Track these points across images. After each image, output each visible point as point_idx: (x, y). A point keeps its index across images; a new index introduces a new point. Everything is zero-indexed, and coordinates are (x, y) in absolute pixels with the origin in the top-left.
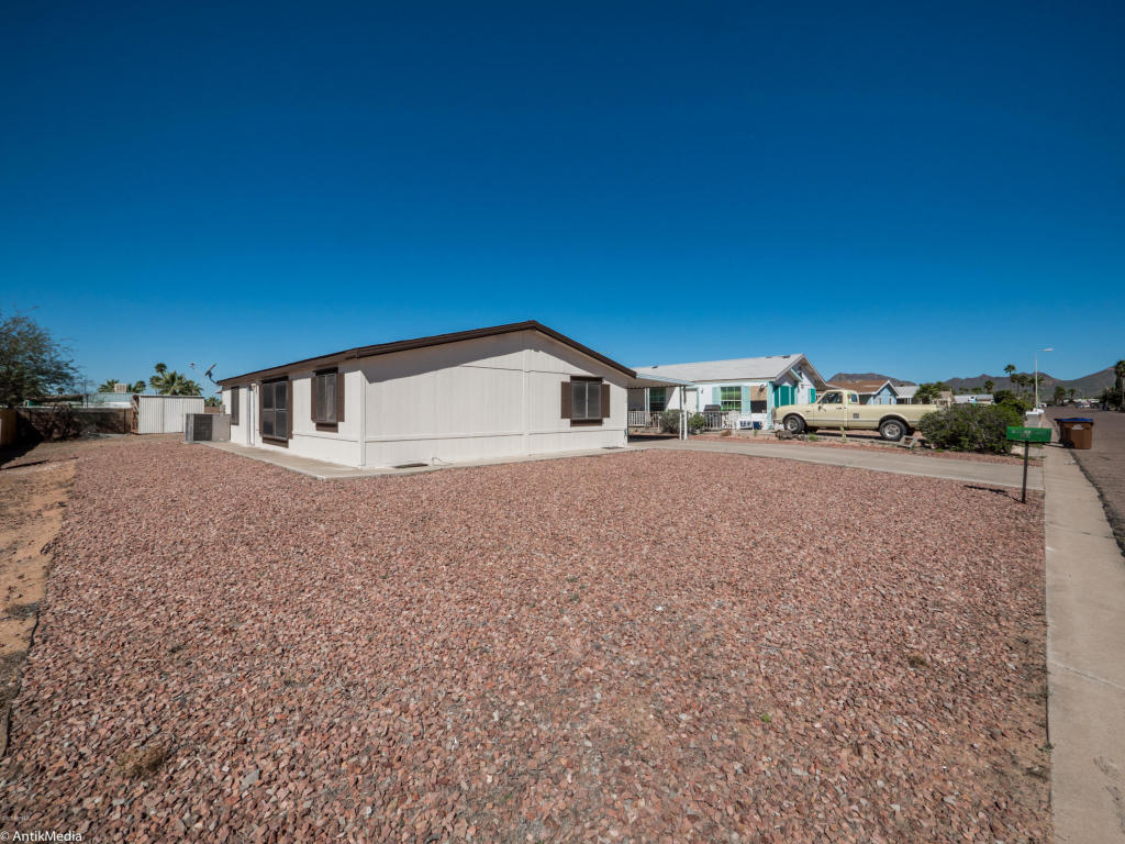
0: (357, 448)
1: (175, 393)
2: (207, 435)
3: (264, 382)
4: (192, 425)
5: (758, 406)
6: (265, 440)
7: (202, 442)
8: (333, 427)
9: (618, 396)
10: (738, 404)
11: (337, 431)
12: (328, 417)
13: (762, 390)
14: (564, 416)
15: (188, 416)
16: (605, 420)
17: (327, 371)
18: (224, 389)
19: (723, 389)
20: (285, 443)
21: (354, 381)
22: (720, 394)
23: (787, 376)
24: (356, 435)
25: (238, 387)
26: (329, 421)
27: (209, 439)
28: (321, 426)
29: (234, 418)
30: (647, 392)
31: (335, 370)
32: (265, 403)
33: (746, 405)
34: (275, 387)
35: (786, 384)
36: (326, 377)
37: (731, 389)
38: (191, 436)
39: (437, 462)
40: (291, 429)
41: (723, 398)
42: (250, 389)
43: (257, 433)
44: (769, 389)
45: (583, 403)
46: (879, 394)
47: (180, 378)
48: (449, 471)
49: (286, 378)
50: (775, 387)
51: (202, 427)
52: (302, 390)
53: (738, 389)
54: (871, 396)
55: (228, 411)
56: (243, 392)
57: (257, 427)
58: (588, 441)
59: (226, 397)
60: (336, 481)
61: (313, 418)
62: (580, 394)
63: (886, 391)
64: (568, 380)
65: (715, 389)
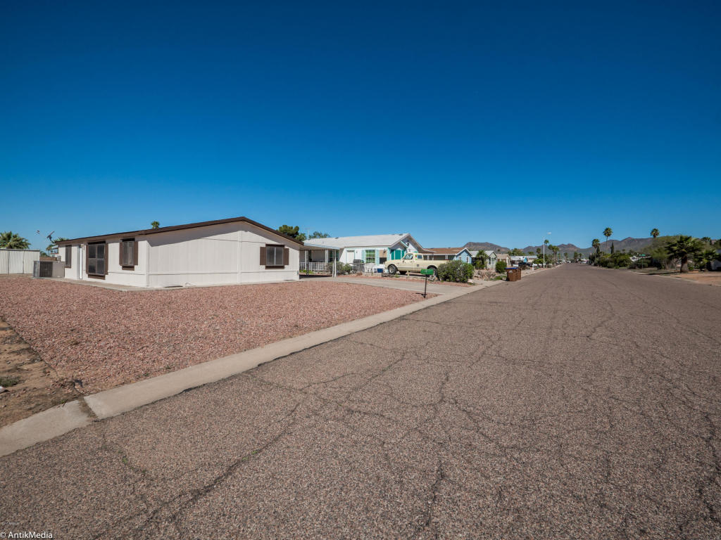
0: (144, 278)
1: (11, 247)
2: (49, 274)
3: (89, 244)
4: (38, 267)
5: (383, 260)
6: (90, 276)
7: (46, 278)
8: (132, 268)
9: (294, 255)
10: (374, 259)
11: (134, 270)
12: (129, 262)
13: (385, 252)
14: (262, 263)
15: (35, 263)
16: (286, 266)
17: (128, 240)
18: (60, 246)
19: (367, 251)
20: (103, 277)
21: (143, 245)
22: (365, 253)
23: (399, 244)
24: (144, 271)
25: (71, 246)
26: (129, 265)
27: (50, 276)
28: (125, 267)
29: (68, 263)
30: (327, 252)
31: (133, 240)
32: (90, 255)
33: (377, 260)
34: (97, 248)
35: (399, 249)
36: (128, 243)
37: (370, 251)
38: (38, 274)
39: (188, 285)
40: (107, 269)
41: (367, 256)
42: (80, 247)
43: (84, 272)
44: (388, 251)
45: (272, 258)
46: (460, 255)
47: (15, 237)
48: (192, 289)
49: (104, 242)
50: (392, 251)
51: (45, 268)
52: (114, 250)
53: (374, 251)
54: (454, 256)
55: (63, 259)
56: (74, 249)
57: (85, 268)
58: (276, 276)
59: (62, 251)
60: (132, 292)
61: (121, 263)
62: (271, 253)
63: (465, 253)
64: (264, 246)
65: (363, 251)
